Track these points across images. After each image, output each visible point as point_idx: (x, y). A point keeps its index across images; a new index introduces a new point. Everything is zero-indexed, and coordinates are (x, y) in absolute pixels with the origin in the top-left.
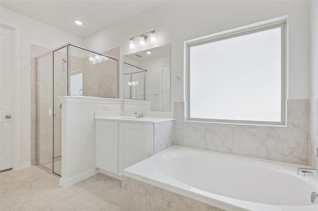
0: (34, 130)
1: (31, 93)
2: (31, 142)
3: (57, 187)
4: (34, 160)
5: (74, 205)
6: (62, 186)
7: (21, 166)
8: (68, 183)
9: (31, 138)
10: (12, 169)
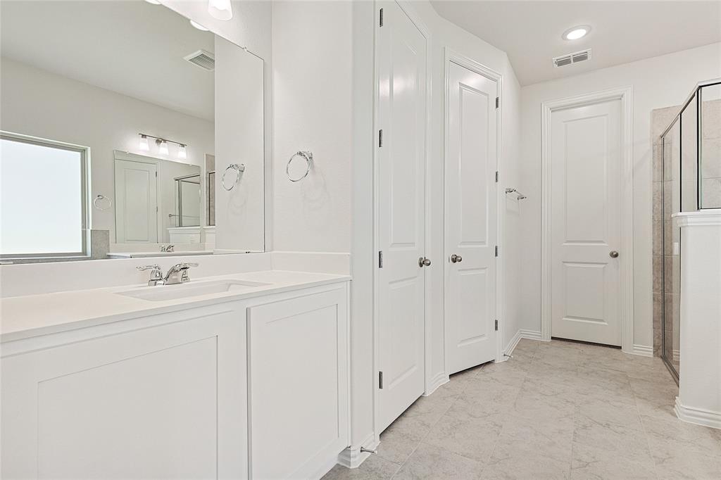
0: (660, 285)
1: (653, 208)
2: (654, 309)
3: (667, 410)
4: (661, 347)
5: (668, 454)
6: (677, 414)
7: (635, 349)
8: (687, 414)
9: (654, 299)
10: (620, 348)
